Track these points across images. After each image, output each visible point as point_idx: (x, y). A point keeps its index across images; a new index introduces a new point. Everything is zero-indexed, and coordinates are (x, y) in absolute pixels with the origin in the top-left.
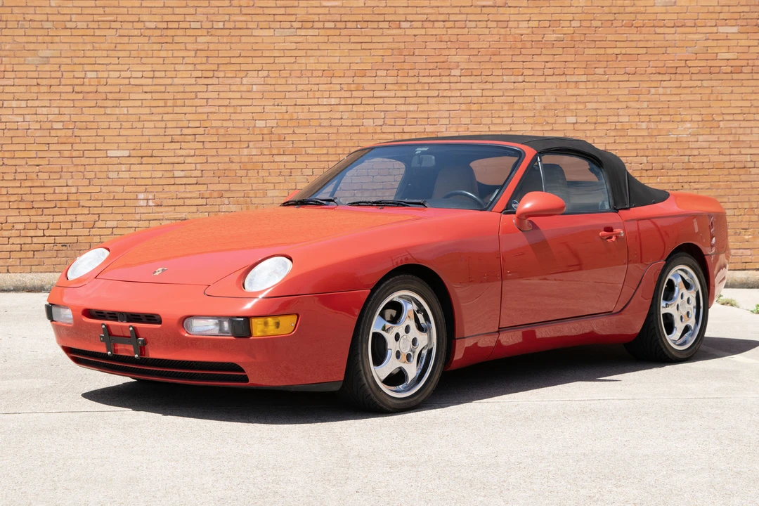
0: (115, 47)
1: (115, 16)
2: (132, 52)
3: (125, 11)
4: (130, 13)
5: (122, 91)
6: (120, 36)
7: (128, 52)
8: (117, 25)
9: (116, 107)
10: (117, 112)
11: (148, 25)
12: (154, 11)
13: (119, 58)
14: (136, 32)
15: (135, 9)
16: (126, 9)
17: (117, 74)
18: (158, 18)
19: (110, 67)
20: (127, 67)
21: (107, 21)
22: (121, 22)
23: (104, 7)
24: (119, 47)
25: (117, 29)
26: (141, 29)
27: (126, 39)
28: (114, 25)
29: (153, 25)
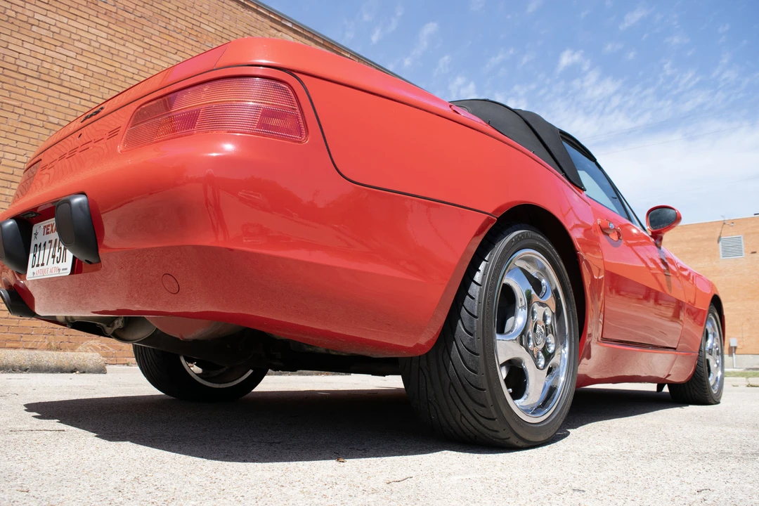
0: (16, 131)
1: (20, 103)
2: (32, 139)
3: (31, 101)
4: (36, 103)
5: (15, 173)
6: (21, 122)
7: (28, 139)
8: (21, 111)
9: (7, 187)
10: (7, 193)
11: (51, 119)
12: (59, 108)
13: (17, 142)
14: (38, 123)
15: (42, 102)
16: (32, 100)
17: (13, 157)
18: (61, 116)
19: (7, 149)
20: (25, 152)
21: (11, 105)
22: (25, 110)
23: (10, 91)
24: (19, 132)
25: (20, 115)
26: (43, 121)
27: (28, 127)
28: (17, 110)
29: (56, 121)
